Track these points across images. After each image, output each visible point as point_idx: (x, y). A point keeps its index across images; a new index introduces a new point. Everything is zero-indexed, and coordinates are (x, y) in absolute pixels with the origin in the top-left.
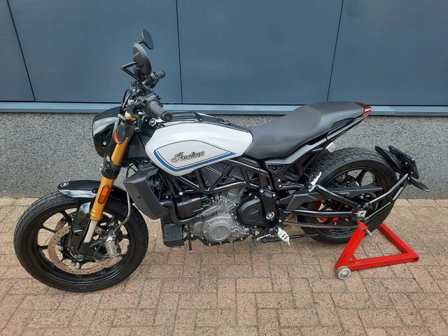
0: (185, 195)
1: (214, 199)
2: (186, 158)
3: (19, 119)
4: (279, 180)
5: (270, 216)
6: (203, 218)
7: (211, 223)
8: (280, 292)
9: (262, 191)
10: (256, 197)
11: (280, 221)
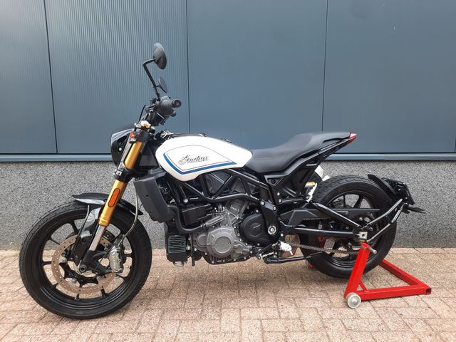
0: (190, 202)
1: (217, 209)
2: (191, 161)
3: (40, 168)
4: (279, 194)
5: (272, 230)
6: (207, 230)
7: (214, 234)
8: (287, 319)
9: (263, 203)
10: (257, 211)
11: (282, 235)
